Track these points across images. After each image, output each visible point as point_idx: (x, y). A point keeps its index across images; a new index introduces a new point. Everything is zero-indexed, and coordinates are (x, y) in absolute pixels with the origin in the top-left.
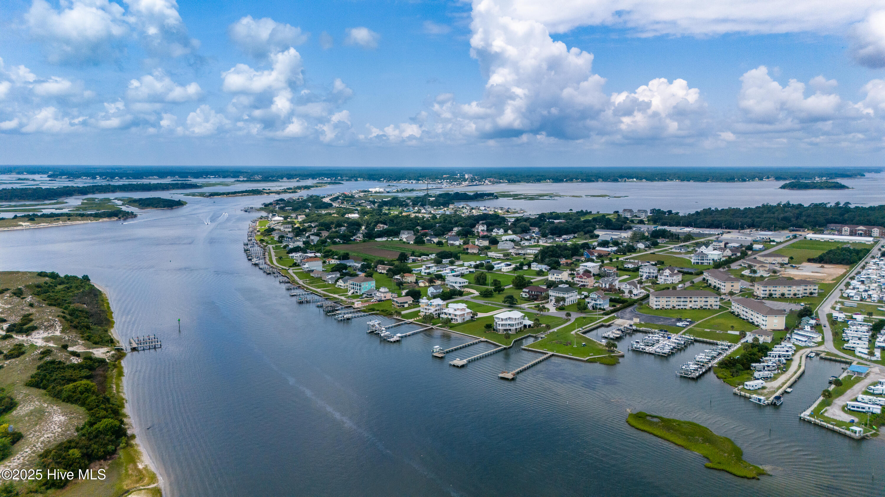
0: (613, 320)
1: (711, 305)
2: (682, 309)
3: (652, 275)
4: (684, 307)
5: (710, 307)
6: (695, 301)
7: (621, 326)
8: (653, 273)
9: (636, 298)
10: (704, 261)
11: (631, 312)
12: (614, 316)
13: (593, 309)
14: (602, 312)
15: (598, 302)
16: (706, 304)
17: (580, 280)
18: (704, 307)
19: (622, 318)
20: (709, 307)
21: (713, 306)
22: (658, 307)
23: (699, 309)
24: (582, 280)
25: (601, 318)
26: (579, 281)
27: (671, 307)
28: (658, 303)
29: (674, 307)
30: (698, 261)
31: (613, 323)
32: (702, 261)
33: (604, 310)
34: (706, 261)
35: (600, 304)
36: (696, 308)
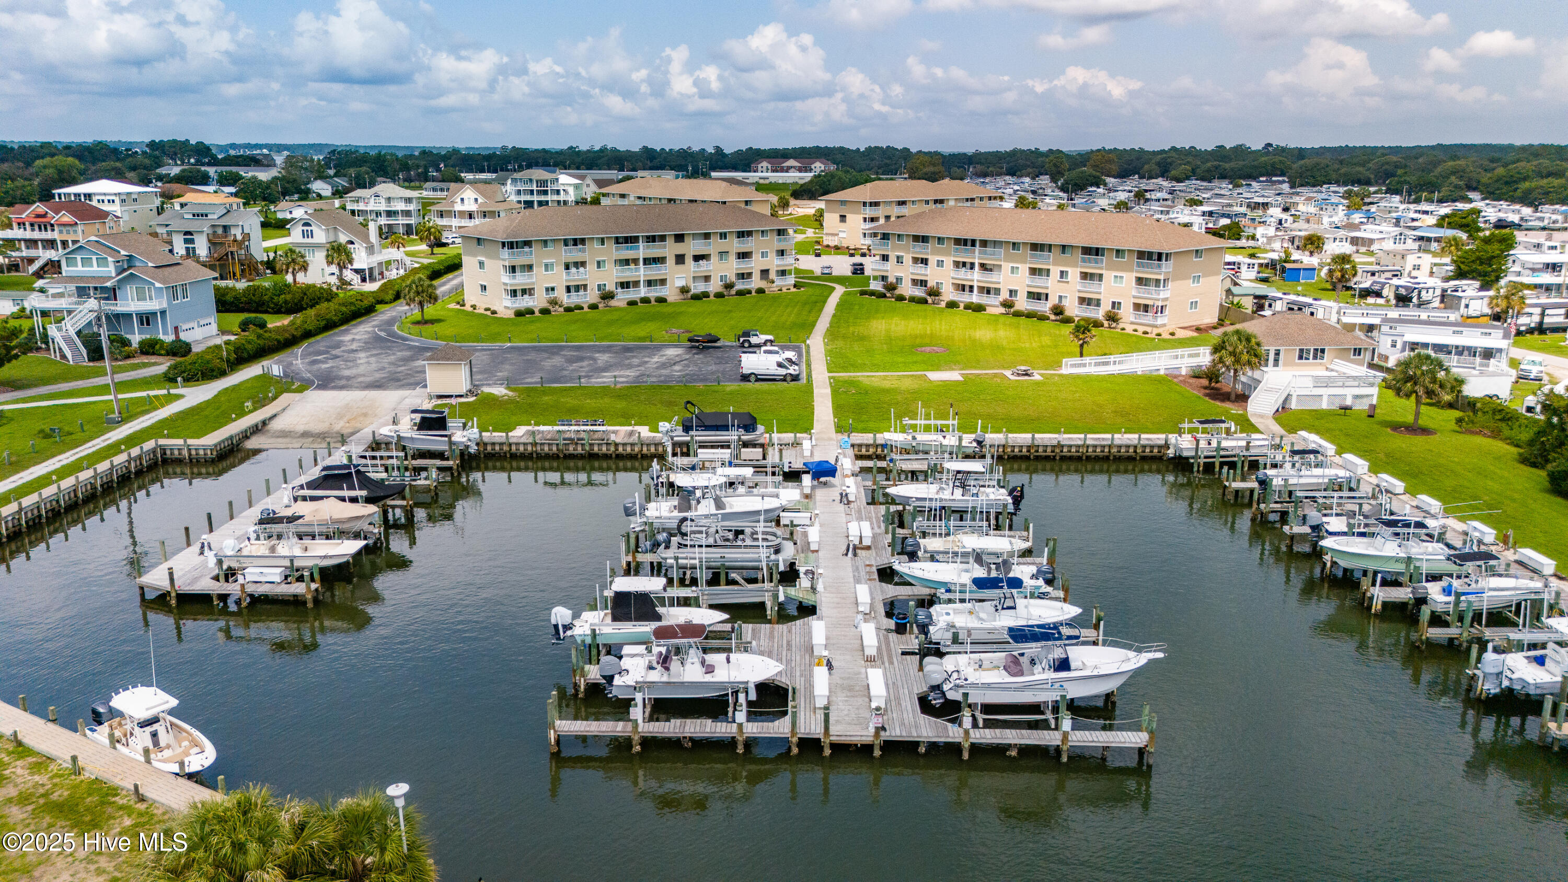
0: (261, 403)
1: (765, 273)
2: (646, 300)
3: (402, 221)
4: (653, 293)
5: (763, 284)
6: (697, 258)
7: (343, 439)
8: (407, 213)
9: (372, 287)
10: (549, 198)
11: (377, 343)
12: (265, 378)
13: (96, 353)
14: (162, 366)
15: (129, 303)
16: (744, 266)
17: (36, 235)
18: (740, 286)
19: (327, 382)
20: (756, 282)
21: (772, 275)
22: (525, 302)
23: (719, 295)
24: (49, 235)
25: (150, 405)
26: (32, 243)
27: (592, 296)
28: (521, 280)
29: (607, 296)
30: (528, 198)
31: (257, 429)
32: (543, 198)
33: (180, 349)
34: (555, 198)
35: (146, 319)
36: (706, 295)
